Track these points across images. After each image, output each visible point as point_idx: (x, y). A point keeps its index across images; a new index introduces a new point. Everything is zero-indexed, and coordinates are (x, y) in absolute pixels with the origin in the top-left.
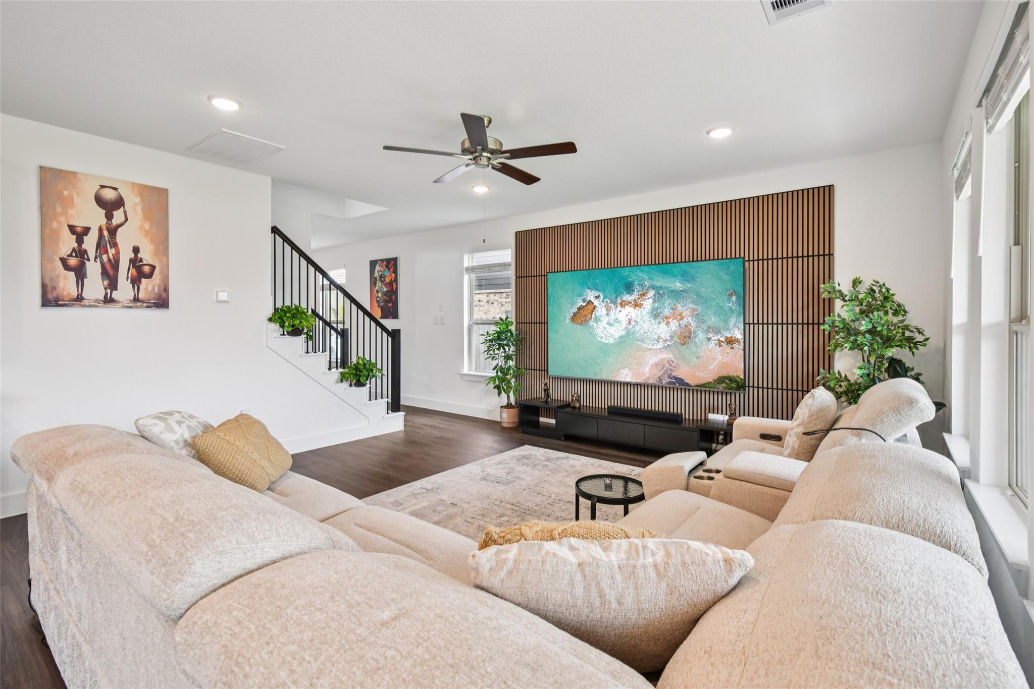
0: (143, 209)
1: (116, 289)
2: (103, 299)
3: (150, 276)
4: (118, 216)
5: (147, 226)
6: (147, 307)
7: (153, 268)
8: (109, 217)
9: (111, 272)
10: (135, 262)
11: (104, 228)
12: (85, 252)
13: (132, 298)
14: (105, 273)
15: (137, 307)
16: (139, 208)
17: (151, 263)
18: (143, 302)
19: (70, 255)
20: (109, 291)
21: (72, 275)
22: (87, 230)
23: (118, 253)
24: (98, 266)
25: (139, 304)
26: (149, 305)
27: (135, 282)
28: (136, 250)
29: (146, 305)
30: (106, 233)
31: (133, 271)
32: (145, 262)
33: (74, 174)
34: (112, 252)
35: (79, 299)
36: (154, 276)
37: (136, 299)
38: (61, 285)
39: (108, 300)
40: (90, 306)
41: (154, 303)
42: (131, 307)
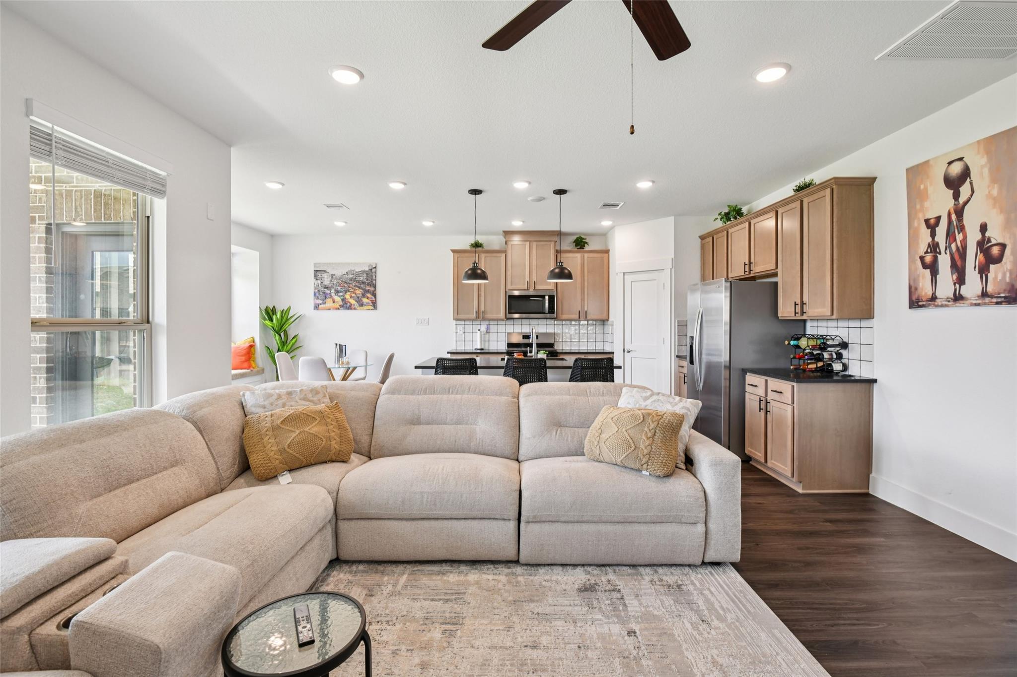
0: (990, 170)
1: (964, 283)
2: (952, 296)
3: (998, 260)
4: (965, 190)
5: (995, 192)
6: (997, 303)
7: (1003, 246)
8: (956, 196)
9: (959, 263)
10: (983, 245)
11: (952, 211)
12: (938, 244)
13: (980, 293)
14: (954, 265)
15: (985, 304)
16: (986, 171)
17: (1000, 241)
18: (992, 297)
19: (926, 252)
20: (957, 286)
21: (928, 272)
22: (938, 219)
23: (965, 238)
24: (948, 256)
25: (987, 300)
26: (999, 300)
27: (983, 270)
28: (984, 228)
29: (995, 300)
30: (954, 217)
31: (981, 256)
32: (993, 242)
33: (927, 162)
34: (959, 237)
35: (934, 298)
36: (1004, 260)
37: (984, 294)
38: (921, 285)
39: (958, 298)
40: (942, 306)
41: (1005, 297)
42: (978, 305)
